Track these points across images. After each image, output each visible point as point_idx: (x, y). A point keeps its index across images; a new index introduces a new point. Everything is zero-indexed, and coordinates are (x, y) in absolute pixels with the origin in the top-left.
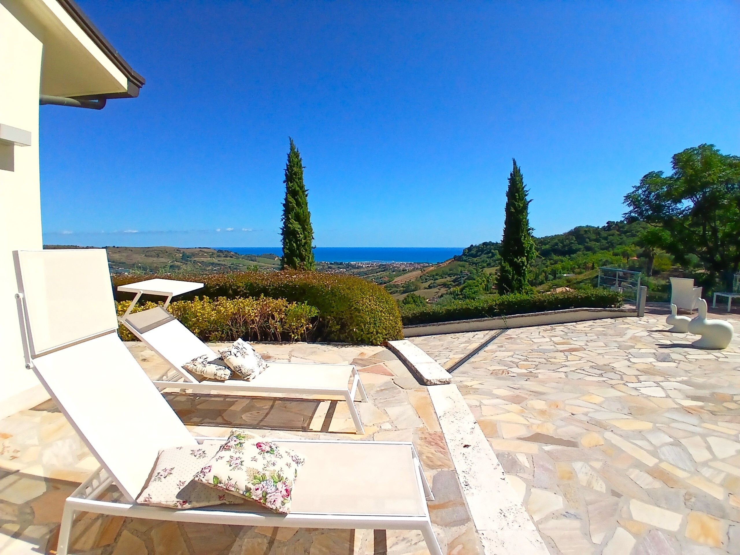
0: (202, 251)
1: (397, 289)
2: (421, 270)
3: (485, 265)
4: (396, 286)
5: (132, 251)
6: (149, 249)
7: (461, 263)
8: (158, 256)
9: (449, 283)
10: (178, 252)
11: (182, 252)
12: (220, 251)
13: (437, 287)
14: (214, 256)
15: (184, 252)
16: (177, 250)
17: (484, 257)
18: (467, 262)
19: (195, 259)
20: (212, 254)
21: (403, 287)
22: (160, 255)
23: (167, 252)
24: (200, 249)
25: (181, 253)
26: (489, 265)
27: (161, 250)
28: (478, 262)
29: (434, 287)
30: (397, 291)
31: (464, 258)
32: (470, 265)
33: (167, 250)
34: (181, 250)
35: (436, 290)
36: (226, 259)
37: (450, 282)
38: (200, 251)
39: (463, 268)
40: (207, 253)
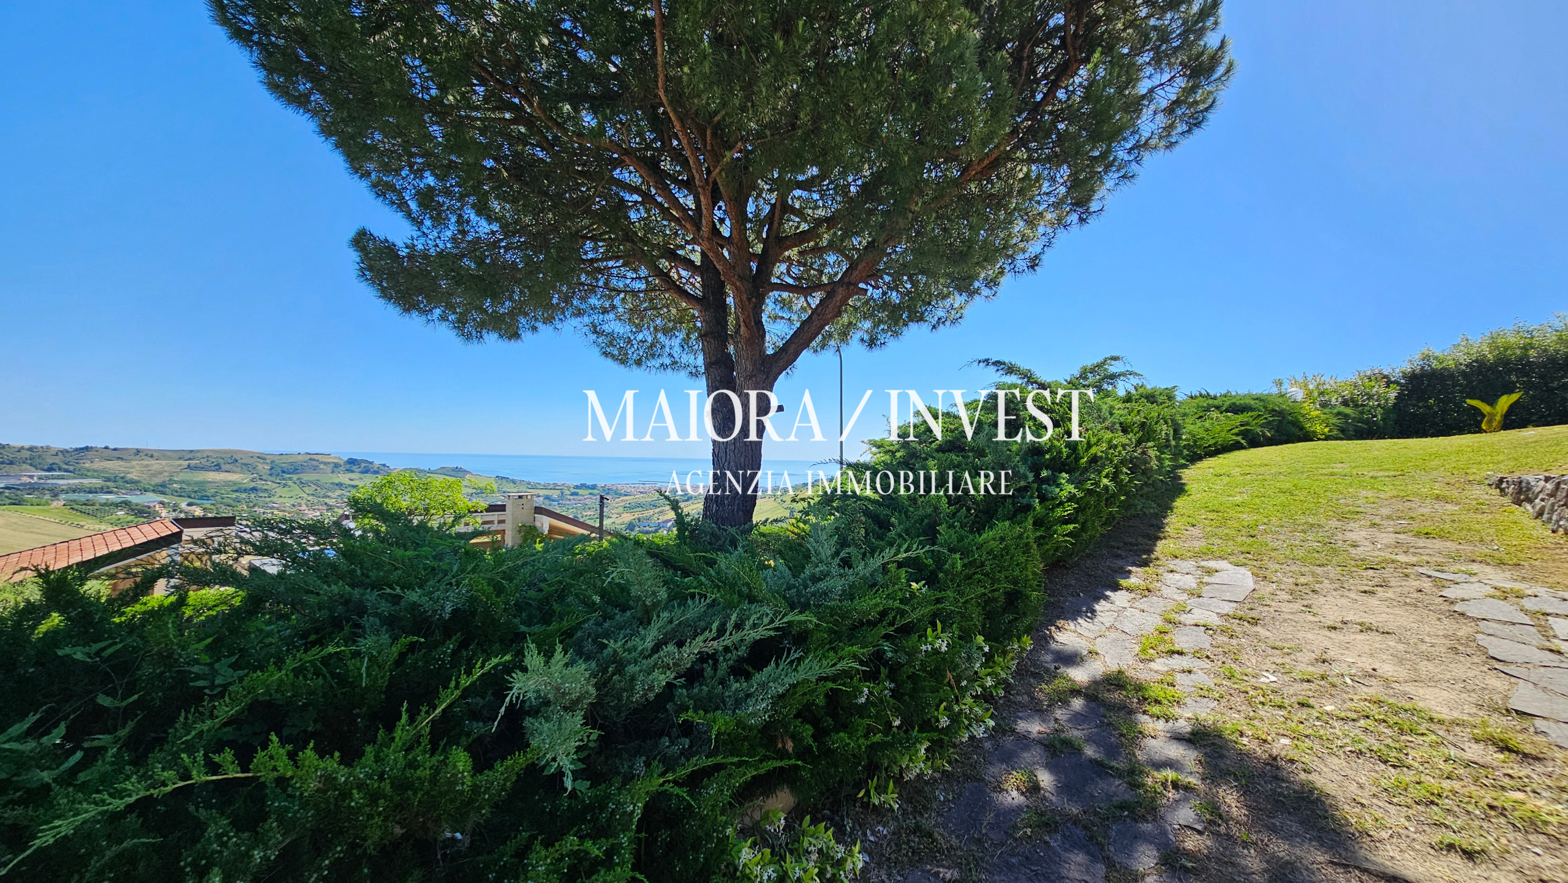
0: (314, 460)
11: (268, 461)
15: (273, 462)
16: (258, 457)
19: (301, 475)
20: (336, 467)
33: (237, 457)
34: (266, 456)
36: (365, 477)
38: (310, 459)
40: (325, 464)
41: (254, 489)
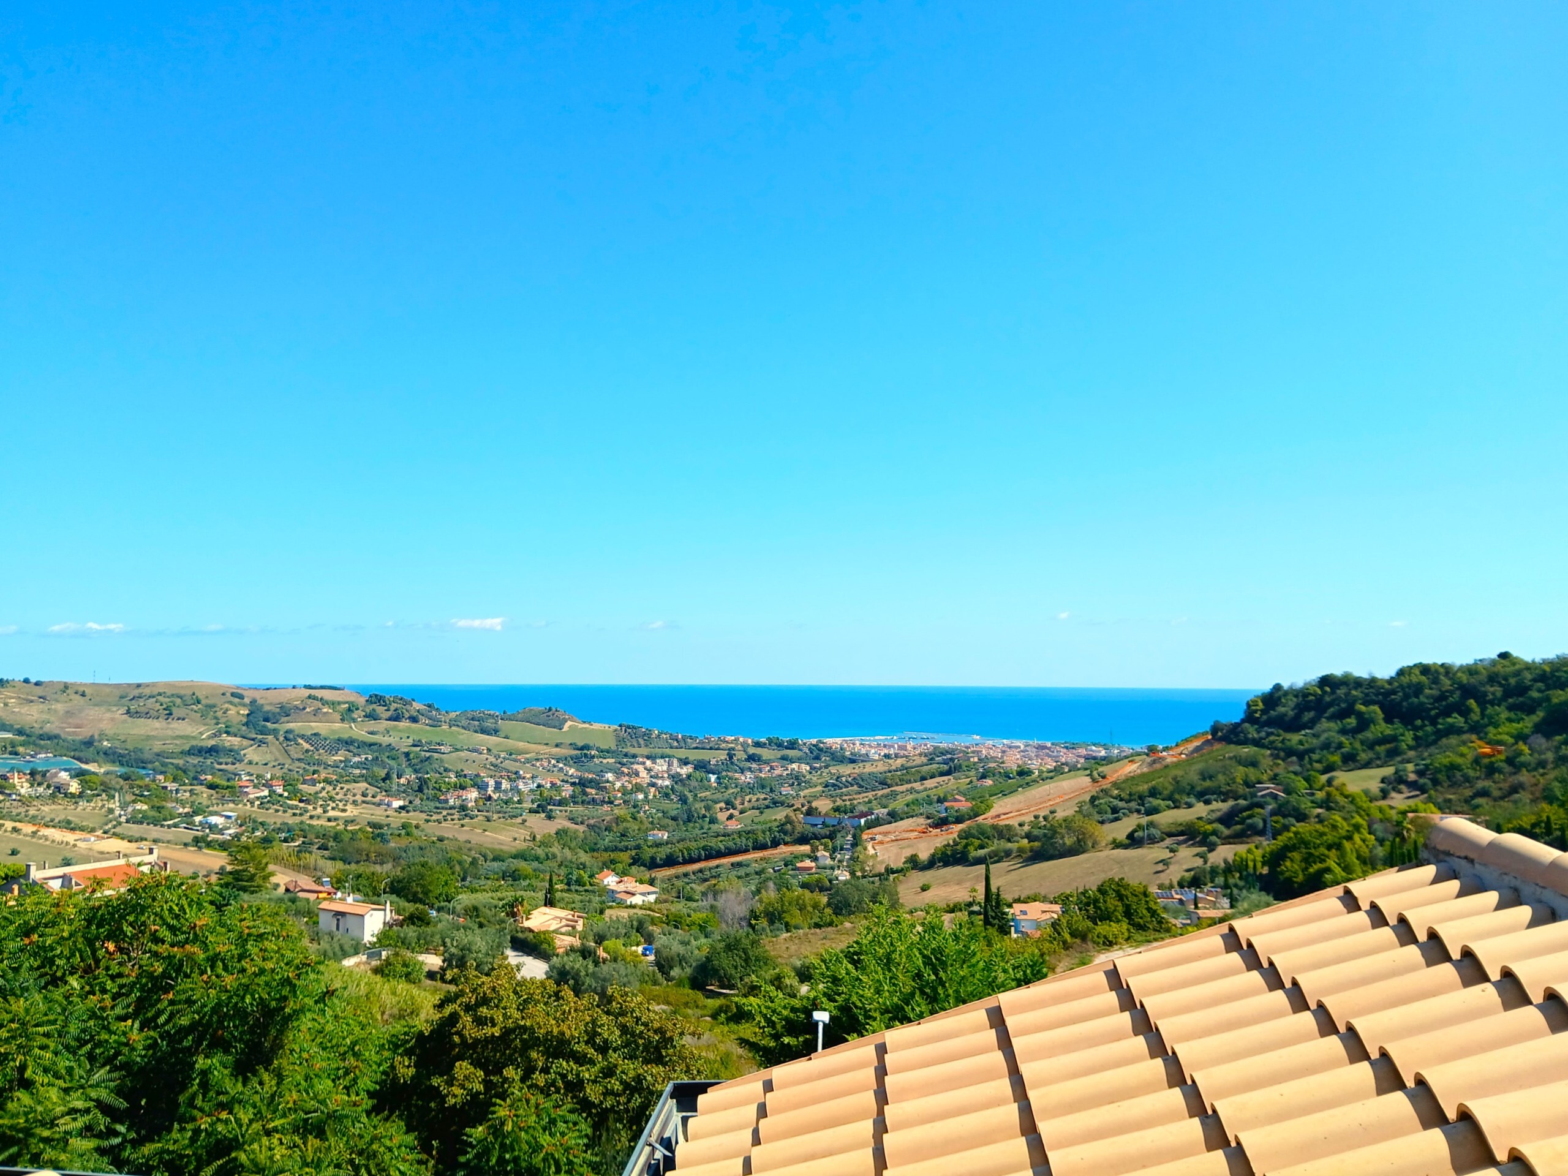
0: (315, 698)
1: (1010, 845)
2: (1090, 775)
3: (1336, 758)
4: (1004, 833)
5: (83, 695)
6: (140, 690)
7: (1246, 751)
8: (171, 714)
9: (1209, 827)
10: (236, 700)
11: (247, 701)
12: (377, 699)
13: (1163, 840)
14: (355, 716)
15: (253, 702)
16: (233, 695)
17: (1328, 729)
18: (1263, 746)
19: (291, 726)
20: (349, 710)
21: (1028, 836)
22: (174, 710)
23: (199, 703)
24: (313, 692)
25: (244, 705)
26: (1350, 761)
27: (182, 692)
28: (1307, 746)
29: (1152, 840)
30: (1008, 853)
31: (1252, 732)
32: (1277, 757)
33: (200, 695)
34: (244, 693)
35: (1157, 852)
36: (395, 728)
37: (1211, 822)
38: (309, 697)
39: (1251, 769)
40: (333, 704)
41: (212, 751)
